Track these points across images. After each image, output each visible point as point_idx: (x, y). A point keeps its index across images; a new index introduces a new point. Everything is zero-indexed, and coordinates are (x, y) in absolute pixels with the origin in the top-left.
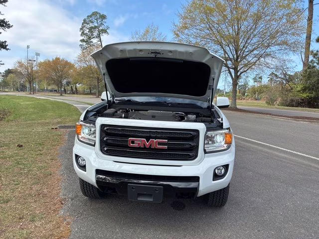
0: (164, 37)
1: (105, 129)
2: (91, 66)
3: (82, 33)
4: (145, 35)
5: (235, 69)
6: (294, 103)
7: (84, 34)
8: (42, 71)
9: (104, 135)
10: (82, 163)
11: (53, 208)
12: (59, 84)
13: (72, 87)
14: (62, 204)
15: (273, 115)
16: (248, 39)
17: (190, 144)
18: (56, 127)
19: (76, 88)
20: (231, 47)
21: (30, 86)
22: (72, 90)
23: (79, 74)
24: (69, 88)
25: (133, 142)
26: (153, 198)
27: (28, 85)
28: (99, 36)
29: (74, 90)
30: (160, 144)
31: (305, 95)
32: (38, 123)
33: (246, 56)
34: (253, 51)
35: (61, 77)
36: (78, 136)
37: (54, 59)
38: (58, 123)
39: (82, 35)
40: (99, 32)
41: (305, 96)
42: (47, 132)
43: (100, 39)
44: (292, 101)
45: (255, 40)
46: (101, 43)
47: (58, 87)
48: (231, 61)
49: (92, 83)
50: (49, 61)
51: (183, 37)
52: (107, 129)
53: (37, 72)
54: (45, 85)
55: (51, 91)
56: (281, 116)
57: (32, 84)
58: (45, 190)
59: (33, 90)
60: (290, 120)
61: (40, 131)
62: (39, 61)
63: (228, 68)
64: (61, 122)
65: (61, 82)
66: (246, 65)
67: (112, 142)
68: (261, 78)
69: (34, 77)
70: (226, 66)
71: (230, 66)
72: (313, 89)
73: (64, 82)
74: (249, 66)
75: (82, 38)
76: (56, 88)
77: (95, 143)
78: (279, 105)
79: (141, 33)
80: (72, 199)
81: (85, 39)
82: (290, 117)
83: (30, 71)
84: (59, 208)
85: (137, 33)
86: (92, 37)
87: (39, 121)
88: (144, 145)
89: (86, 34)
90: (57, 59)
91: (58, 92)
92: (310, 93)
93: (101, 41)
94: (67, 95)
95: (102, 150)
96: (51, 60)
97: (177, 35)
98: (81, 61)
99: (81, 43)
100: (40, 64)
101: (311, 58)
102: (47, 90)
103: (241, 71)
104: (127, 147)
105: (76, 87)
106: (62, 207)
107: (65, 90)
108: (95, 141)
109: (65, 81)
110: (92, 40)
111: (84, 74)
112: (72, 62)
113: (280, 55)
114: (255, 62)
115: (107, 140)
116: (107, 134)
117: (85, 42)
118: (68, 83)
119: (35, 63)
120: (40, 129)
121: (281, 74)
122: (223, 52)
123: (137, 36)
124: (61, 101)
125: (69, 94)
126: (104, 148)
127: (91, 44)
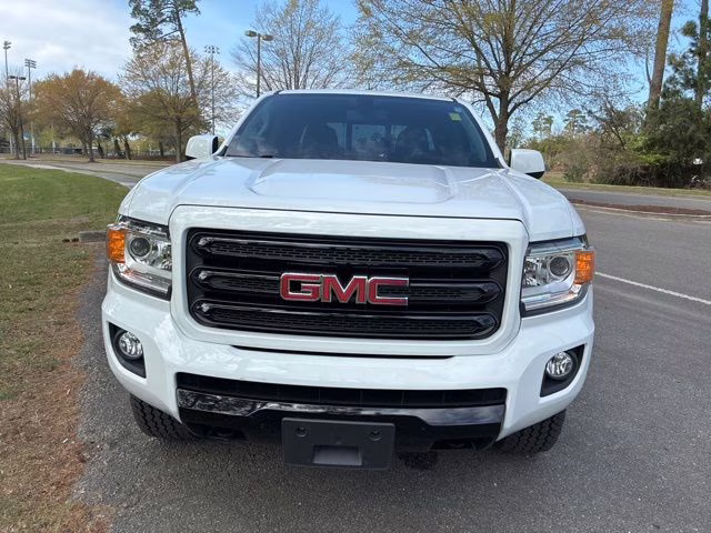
0: (333, 19)
1: (201, 242)
2: (159, 89)
3: (135, 9)
4: (287, 12)
5: (503, 96)
6: (627, 177)
7: (140, 12)
8: (41, 102)
9: (199, 264)
10: (131, 350)
11: (55, 476)
12: (85, 133)
13: (116, 141)
14: (83, 461)
15: (588, 203)
16: (535, 22)
17: (479, 289)
18: (76, 237)
19: (127, 145)
20: (494, 43)
21: (16, 139)
22: (117, 148)
23: (133, 110)
24: (111, 144)
25: (296, 286)
26: (364, 459)
27: (10, 138)
28: (175, 18)
29: (123, 148)
30: (383, 290)
31: (651, 158)
32: (32, 228)
33: (529, 64)
34: (545, 51)
35: (89, 116)
36: (115, 268)
37: (70, 73)
38: (83, 226)
39: (134, 15)
40: (176, 8)
41: (652, 160)
42: (51, 249)
43: (180, 25)
44: (623, 171)
45: (549, 26)
46: (183, 35)
47: (84, 143)
48: (495, 77)
49: (165, 132)
50: (57, 77)
51: (382, 17)
52: (209, 245)
53: (30, 106)
54: (52, 135)
55: (68, 151)
56: (606, 205)
57: (20, 135)
58: (35, 418)
59: (24, 151)
60: (627, 214)
61: (32, 249)
62: (33, 79)
63: (487, 93)
64: (87, 225)
65: (89, 130)
66: (527, 87)
67: (226, 287)
68: (549, 121)
69: (24, 116)
70: (482, 88)
71: (490, 89)
72: (670, 145)
73: (98, 129)
74: (535, 89)
75: (135, 21)
76: (79, 145)
77: (170, 289)
78: (592, 182)
79: (278, 9)
80: (113, 445)
81: (143, 23)
82: (627, 208)
83: (12, 102)
84: (72, 475)
85: (268, 10)
86: (159, 20)
87: (34, 223)
88: (333, 294)
89: (145, 13)
90: (78, 74)
91: (85, 155)
92: (662, 154)
93: (181, 30)
94: (105, 161)
95: (193, 311)
96: (62, 75)
97: (367, 11)
98: (134, 78)
99: (133, 35)
100: (37, 88)
101: (669, 72)
102: (57, 149)
103: (515, 101)
104: (276, 301)
105: (126, 141)
106: (81, 473)
107: (100, 148)
108: (170, 281)
109: (99, 126)
110: (159, 27)
111: (143, 110)
112: (115, 81)
113: (605, 63)
114: (550, 79)
115: (208, 279)
116: (210, 260)
117: (144, 31)
118: (107, 133)
119: (24, 85)
120: (32, 243)
121: (601, 109)
122: (474, 56)
123: (269, 16)
124: (91, 173)
125: (112, 158)
126: (200, 303)
127: (158, 36)
